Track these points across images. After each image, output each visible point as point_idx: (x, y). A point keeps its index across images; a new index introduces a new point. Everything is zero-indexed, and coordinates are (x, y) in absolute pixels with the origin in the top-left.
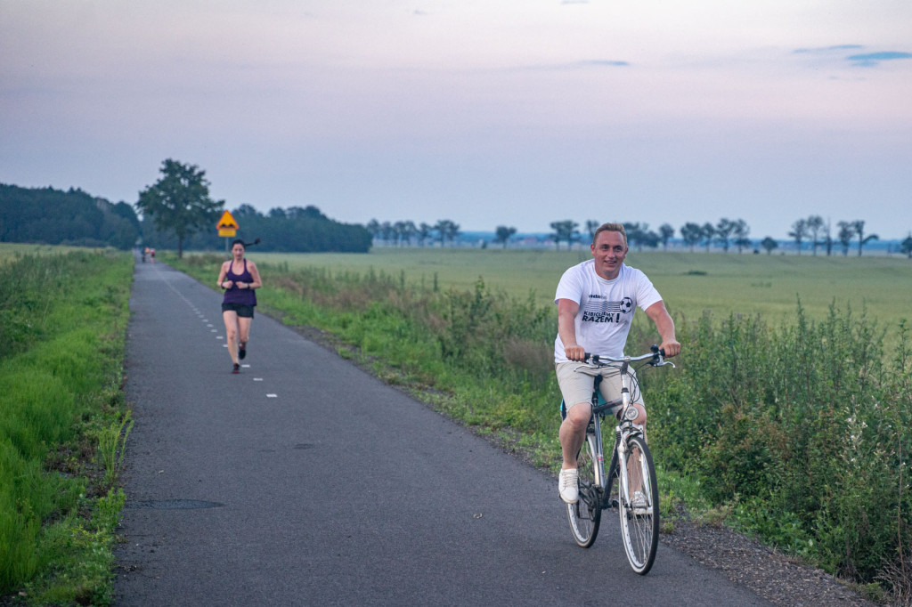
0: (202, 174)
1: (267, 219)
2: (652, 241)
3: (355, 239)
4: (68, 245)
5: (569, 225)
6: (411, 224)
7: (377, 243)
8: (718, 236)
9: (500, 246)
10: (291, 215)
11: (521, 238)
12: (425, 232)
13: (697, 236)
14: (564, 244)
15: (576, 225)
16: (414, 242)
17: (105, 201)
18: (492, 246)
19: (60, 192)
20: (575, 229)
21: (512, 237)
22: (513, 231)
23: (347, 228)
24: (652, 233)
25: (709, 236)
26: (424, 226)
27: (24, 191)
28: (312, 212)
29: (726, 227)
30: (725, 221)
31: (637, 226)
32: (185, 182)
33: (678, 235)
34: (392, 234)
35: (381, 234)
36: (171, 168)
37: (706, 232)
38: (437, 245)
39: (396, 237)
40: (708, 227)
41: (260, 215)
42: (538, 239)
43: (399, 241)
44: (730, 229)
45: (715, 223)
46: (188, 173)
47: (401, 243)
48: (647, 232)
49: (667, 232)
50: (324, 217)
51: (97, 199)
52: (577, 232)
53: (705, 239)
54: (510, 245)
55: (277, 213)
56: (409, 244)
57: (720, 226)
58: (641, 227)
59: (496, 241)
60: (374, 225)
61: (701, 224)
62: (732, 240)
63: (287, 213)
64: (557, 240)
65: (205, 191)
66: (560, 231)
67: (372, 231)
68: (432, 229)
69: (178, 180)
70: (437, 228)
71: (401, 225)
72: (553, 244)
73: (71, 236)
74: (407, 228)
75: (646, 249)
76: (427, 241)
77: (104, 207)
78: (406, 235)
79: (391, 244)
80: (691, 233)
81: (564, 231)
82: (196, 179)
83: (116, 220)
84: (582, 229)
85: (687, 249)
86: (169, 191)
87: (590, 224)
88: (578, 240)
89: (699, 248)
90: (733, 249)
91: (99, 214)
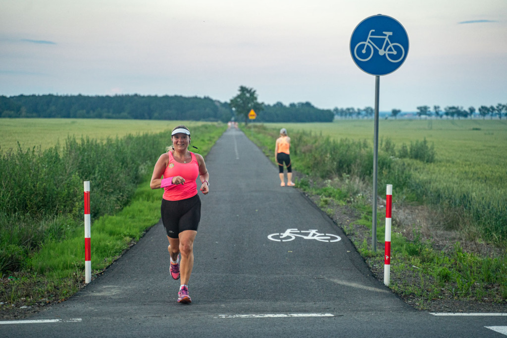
0: (255, 91)
1: (288, 108)
2: (465, 114)
3: (326, 116)
4: (203, 121)
5: (426, 108)
6: (353, 109)
7: (337, 117)
8: (497, 112)
9: (393, 118)
10: (299, 106)
11: (405, 114)
12: (359, 113)
13: (486, 112)
14: (423, 117)
15: (429, 108)
16: (354, 117)
17: (219, 102)
18: (390, 118)
19: (200, 98)
20: (429, 110)
21: (399, 114)
22: (399, 111)
23: (323, 111)
24: (465, 111)
25: (492, 112)
26: (359, 110)
27: (185, 98)
28: (308, 104)
29: (501, 107)
30: (500, 105)
31: (458, 107)
32: (248, 95)
33: (477, 111)
34: (344, 114)
35: (339, 114)
36: (243, 89)
37: (491, 110)
38: (366, 118)
39: (346, 115)
40: (492, 107)
41: (285, 107)
42: (413, 114)
43: (348, 116)
44: (502, 109)
45: (495, 106)
46: (249, 91)
47: (348, 118)
48: (462, 110)
49: (472, 110)
50: (313, 107)
51: (216, 101)
52: (429, 111)
53: (490, 113)
54: (398, 117)
55: (292, 105)
56: (352, 118)
57: (497, 107)
58: (460, 108)
59: (392, 116)
60: (336, 110)
61: (488, 106)
62: (503, 114)
63: (297, 105)
64: (420, 114)
65: (256, 98)
66: (421, 111)
67: (335, 112)
68: (362, 111)
69: (245, 94)
70: (364, 110)
71: (348, 109)
72: (417, 117)
73: (205, 117)
74: (351, 111)
75: (462, 118)
76: (360, 117)
77: (218, 104)
78: (351, 114)
79: (343, 118)
80: (484, 110)
81: (423, 111)
82: (252, 93)
83: (223, 109)
84: (432, 110)
85: (481, 118)
86: (242, 99)
87: (436, 108)
88: (430, 115)
89: (488, 117)
90: (504, 118)
91: (216, 107)
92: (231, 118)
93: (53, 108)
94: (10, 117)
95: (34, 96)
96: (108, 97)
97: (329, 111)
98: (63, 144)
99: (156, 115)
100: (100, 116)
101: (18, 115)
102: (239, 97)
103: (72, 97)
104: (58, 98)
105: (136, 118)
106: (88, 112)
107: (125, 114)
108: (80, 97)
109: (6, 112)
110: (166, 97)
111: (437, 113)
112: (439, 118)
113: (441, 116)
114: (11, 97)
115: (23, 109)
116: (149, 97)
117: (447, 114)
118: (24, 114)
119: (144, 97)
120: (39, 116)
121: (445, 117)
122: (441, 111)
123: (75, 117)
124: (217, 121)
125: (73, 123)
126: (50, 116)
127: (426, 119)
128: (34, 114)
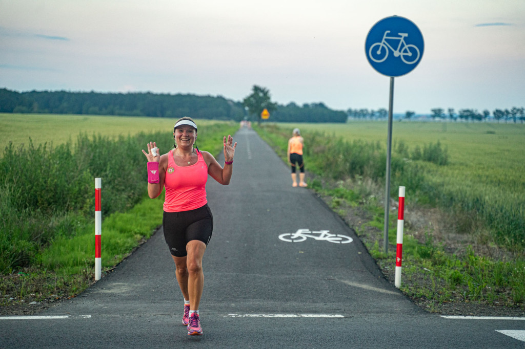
0: (268, 91)
1: (301, 109)
2: (479, 117)
3: (340, 117)
4: (216, 120)
5: (440, 110)
6: (366, 110)
7: (350, 119)
8: (511, 115)
9: (407, 120)
10: (312, 106)
11: (419, 116)
12: (373, 114)
13: (501, 115)
14: (437, 119)
15: (443, 110)
16: (368, 118)
17: (232, 101)
18: (404, 120)
19: (213, 97)
20: (443, 112)
21: (413, 116)
22: (413, 113)
23: (336, 112)
24: (479, 114)
25: (507, 116)
26: (372, 111)
27: (198, 97)
28: (321, 105)
29: (515, 111)
30: (514, 109)
31: (472, 110)
32: (261, 95)
33: (492, 115)
34: (357, 115)
35: (353, 115)
36: (256, 89)
37: (506, 114)
38: (379, 120)
39: (360, 116)
40: (507, 111)
41: (298, 107)
42: (427, 116)
45: (510, 109)
46: (262, 91)
47: (362, 119)
48: (477, 113)
49: (486, 113)
50: (326, 108)
51: (229, 100)
52: (444, 114)
53: (505, 117)
54: (412, 119)
55: (306, 106)
56: (366, 119)
57: (512, 111)
58: (474, 111)
59: (405, 118)
60: (350, 111)
61: (503, 109)
62: (518, 117)
64: (433, 116)
65: (269, 98)
66: (436, 113)
67: (348, 114)
68: (376, 112)
69: (258, 94)
70: (378, 112)
71: (362, 111)
72: (431, 119)
73: (217, 116)
74: (365, 112)
75: (476, 121)
76: (374, 118)
77: (231, 103)
78: (364, 115)
79: (357, 119)
80: (498, 114)
81: (437, 113)
82: (266, 93)
83: (236, 109)
84: (446, 112)
85: (496, 121)
86: (255, 98)
87: (450, 110)
88: (444, 117)
89: (502, 121)
90: (518, 122)
91: (229, 106)
92: (243, 117)
93: (65, 104)
94: (22, 112)
95: (46, 92)
96: (120, 95)
97: (342, 112)
98: (75, 140)
99: (169, 112)
100: (112, 113)
101: (30, 110)
102: (252, 96)
103: (85, 94)
104: (70, 94)
105: (149, 115)
106: (100, 109)
107: (137, 111)
108: (92, 94)
109: (17, 108)
110: (179, 96)
111: (451, 116)
112: (453, 121)
113: (455, 119)
114: (23, 93)
115: (36, 105)
116: (162, 95)
117: (461, 116)
118: (36, 109)
119: (156, 95)
120: (51, 112)
121: (459, 120)
122: (455, 114)
123: (87, 113)
124: (229, 120)
125: (86, 119)
126: (62, 112)
127: (439, 122)
128: (46, 110)
